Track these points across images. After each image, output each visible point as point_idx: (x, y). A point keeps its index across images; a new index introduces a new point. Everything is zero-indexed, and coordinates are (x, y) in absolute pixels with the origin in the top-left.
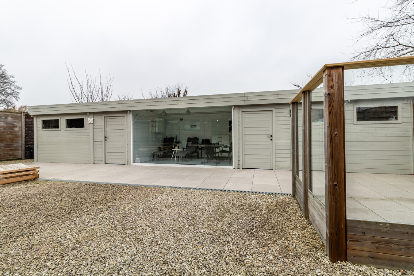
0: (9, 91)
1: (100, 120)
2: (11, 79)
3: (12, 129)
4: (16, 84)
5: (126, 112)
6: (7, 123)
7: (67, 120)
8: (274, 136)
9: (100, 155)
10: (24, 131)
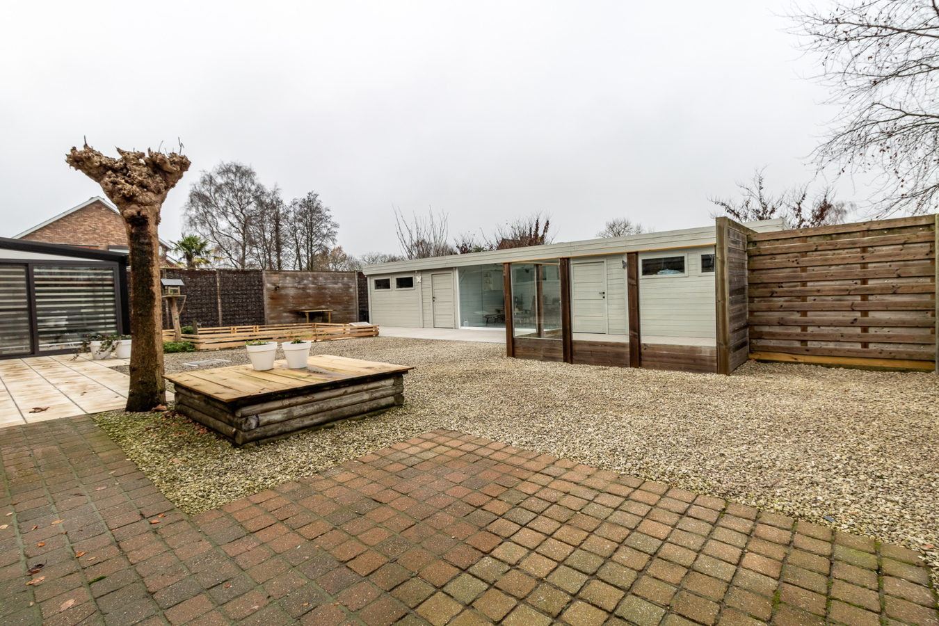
0: (325, 231)
1: (427, 277)
2: (327, 213)
3: (348, 290)
4: (333, 220)
5: (451, 269)
6: (344, 284)
7: (398, 279)
8: (606, 293)
9: (429, 318)
10: (357, 292)
